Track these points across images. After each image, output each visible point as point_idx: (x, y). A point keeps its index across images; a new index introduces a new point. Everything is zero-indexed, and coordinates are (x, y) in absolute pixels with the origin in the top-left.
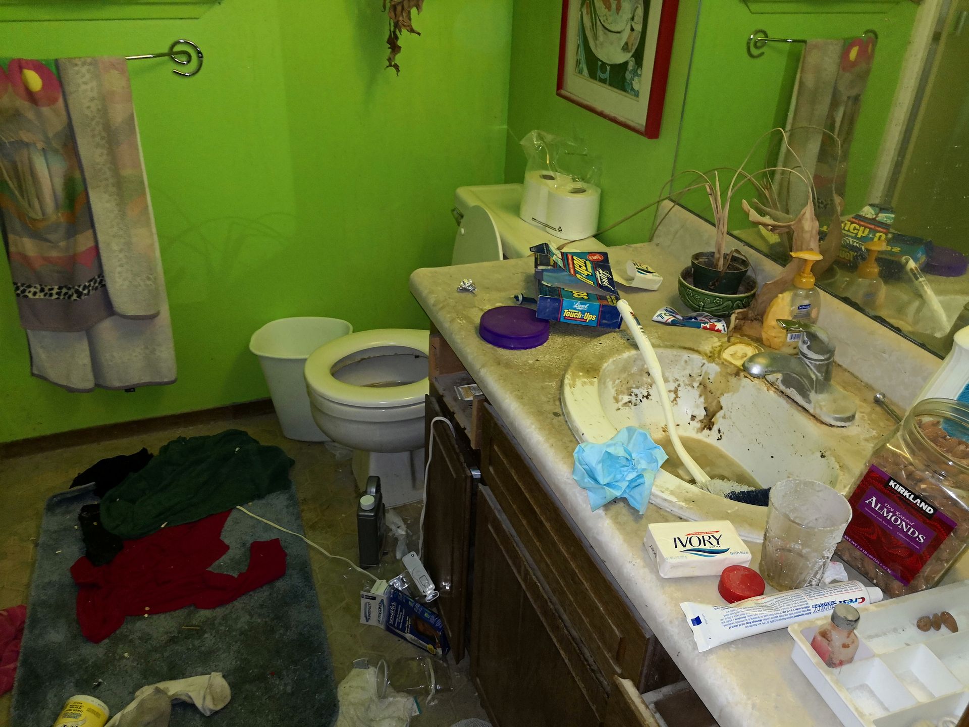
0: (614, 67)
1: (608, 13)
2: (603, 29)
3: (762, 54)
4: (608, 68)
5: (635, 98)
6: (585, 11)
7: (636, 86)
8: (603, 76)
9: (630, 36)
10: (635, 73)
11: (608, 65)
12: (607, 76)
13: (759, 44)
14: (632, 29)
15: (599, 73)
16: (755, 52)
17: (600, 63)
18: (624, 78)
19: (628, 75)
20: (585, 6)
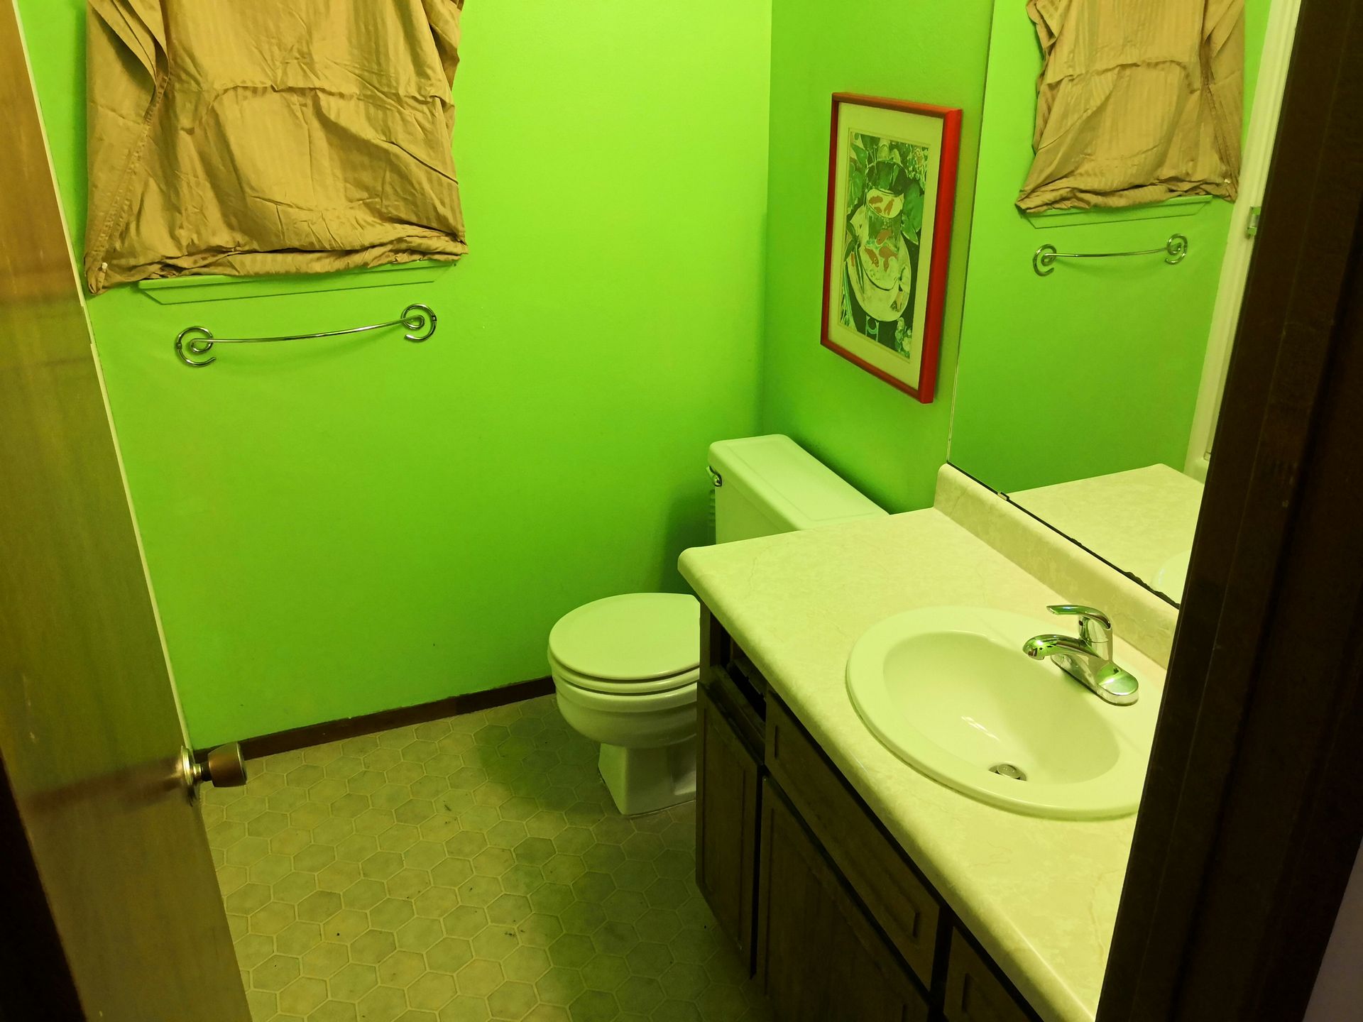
0: (884, 324)
1: (876, 269)
2: (871, 283)
3: (1051, 270)
4: (877, 324)
5: (906, 359)
6: (849, 260)
7: (906, 348)
8: (872, 332)
9: (898, 296)
10: (904, 333)
11: (877, 321)
12: (876, 331)
13: (1046, 260)
14: (900, 289)
15: (867, 328)
16: (1043, 269)
17: (868, 318)
18: (894, 338)
19: (898, 335)
20: (850, 257)
